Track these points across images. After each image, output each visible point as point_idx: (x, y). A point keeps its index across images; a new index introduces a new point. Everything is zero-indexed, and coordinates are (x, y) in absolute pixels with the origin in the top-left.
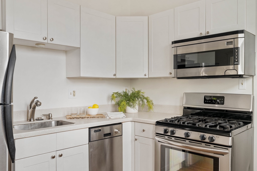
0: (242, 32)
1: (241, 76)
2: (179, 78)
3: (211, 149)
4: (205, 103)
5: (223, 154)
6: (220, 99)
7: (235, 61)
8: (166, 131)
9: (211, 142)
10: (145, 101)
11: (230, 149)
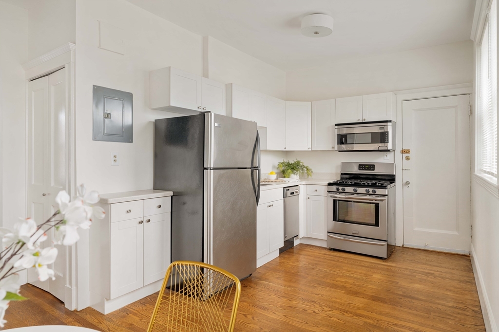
0: (390, 121)
1: (389, 151)
2: (340, 151)
3: (374, 197)
4: (359, 170)
5: (381, 200)
6: (371, 167)
7: (385, 141)
8: (338, 189)
9: (374, 194)
10: (305, 169)
11: (387, 197)
